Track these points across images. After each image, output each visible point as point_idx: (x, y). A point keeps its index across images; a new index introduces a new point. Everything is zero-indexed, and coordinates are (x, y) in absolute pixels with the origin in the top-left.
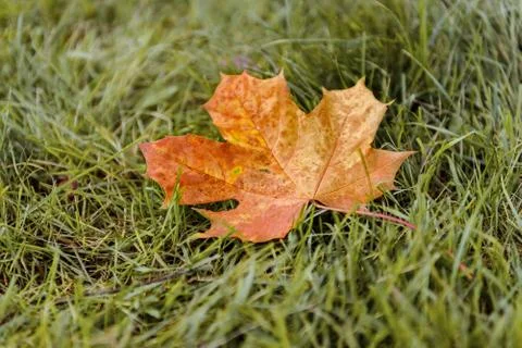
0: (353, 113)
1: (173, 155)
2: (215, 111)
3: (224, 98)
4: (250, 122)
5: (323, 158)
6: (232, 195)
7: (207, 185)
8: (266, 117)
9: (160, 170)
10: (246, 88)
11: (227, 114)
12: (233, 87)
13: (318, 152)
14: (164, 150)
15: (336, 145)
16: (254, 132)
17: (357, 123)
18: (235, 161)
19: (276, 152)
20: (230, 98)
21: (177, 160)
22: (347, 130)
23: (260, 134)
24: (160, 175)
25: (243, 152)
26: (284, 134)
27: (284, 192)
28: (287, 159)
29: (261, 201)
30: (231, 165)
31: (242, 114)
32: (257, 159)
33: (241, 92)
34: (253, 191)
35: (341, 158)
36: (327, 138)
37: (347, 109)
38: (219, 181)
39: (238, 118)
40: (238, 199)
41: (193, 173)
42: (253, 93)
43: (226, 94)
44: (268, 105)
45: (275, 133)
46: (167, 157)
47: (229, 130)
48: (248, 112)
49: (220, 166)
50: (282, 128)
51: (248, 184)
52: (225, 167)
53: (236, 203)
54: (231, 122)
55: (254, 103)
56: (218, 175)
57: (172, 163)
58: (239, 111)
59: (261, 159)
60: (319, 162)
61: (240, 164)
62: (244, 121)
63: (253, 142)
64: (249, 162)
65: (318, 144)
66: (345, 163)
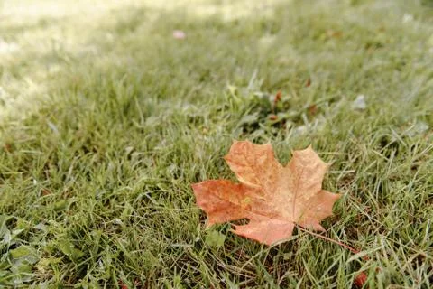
0: (308, 166)
1: (211, 192)
2: (230, 161)
3: (235, 154)
4: (250, 168)
5: (293, 193)
6: (245, 216)
7: (231, 210)
8: (260, 167)
9: (204, 201)
10: (248, 148)
11: (237, 163)
12: (240, 147)
13: (290, 189)
14: (206, 188)
15: (299, 184)
16: (254, 175)
17: (311, 173)
18: (246, 194)
19: (267, 187)
20: (239, 154)
21: (214, 194)
22: (304, 176)
23: (256, 176)
24: (204, 205)
25: (250, 189)
26: (270, 177)
27: (276, 215)
28: (273, 192)
29: (263, 220)
30: (244, 197)
31: (246, 164)
32: (257, 193)
33: (245, 151)
34: (257, 213)
35: (301, 193)
36: (294, 181)
37: (305, 163)
38: (238, 206)
39: (244, 166)
40: (249, 218)
41: (222, 202)
42: (252, 152)
43: (237, 151)
44: (262, 160)
45: (265, 176)
46: (208, 192)
47: (240, 174)
48: (249, 163)
49: (237, 197)
50: (269, 173)
51: (254, 209)
52: (241, 197)
53: (248, 220)
54: (240, 168)
55: (253, 158)
56: (236, 203)
57: (211, 196)
58: (244, 162)
59: (259, 192)
60: (291, 195)
61: (249, 195)
62: (248, 168)
63: (253, 181)
64: (253, 194)
65: (290, 184)
66: (305, 196)
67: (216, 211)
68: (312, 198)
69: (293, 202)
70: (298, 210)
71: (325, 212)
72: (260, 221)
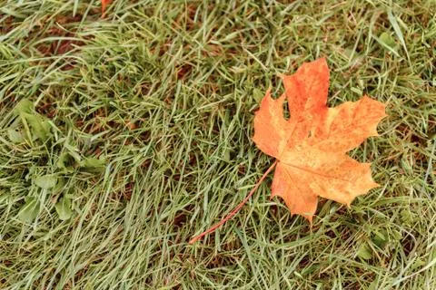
0: (350, 184)
1: (318, 77)
2: (361, 103)
3: (369, 106)
4: (350, 123)
5: (319, 169)
6: (292, 115)
7: (299, 100)
8: (351, 131)
9: (307, 70)
10: (374, 118)
13: (323, 165)
14: (321, 70)
15: (329, 176)
16: (342, 127)
17: (340, 188)
18: (316, 115)
19: (326, 141)
21: (315, 80)
22: (338, 182)
23: (340, 130)
24: (303, 70)
25: (323, 119)
27: (290, 145)
28: (320, 148)
29: (287, 133)
30: (312, 113)
31: (356, 119)
32: (318, 128)
33: (372, 115)
34: (296, 128)
35: (318, 180)
36: (332, 170)
37: (354, 181)
38: (303, 108)
40: (290, 120)
41: (307, 90)
42: (369, 122)
43: (372, 107)
44: (358, 131)
46: (317, 73)
47: (343, 111)
48: (357, 121)
49: (313, 106)
51: (300, 125)
52: (312, 109)
53: (288, 118)
54: (351, 113)
55: (362, 124)
56: (307, 105)
57: (312, 77)
58: (358, 116)
59: (320, 132)
60: (315, 167)
61: (314, 118)
62: (350, 120)
63: (334, 126)
64: (316, 123)
65: (329, 166)
66: (314, 183)
67: (298, 84)
68: (311, 191)
69: (306, 169)
70: (297, 172)
71: (294, 205)
72: (285, 130)
